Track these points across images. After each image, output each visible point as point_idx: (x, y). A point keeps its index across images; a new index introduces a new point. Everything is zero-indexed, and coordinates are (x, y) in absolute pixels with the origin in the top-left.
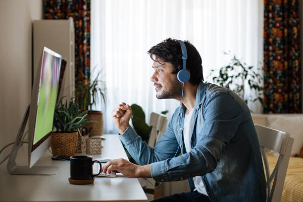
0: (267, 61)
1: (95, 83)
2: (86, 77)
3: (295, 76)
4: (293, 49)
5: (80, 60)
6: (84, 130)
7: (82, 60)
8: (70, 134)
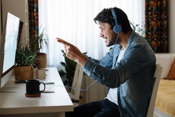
0: (147, 21)
1: (42, 35)
2: (36, 32)
3: (164, 30)
4: (163, 14)
5: (32, 22)
6: (35, 64)
7: (33, 22)
8: (26, 67)
